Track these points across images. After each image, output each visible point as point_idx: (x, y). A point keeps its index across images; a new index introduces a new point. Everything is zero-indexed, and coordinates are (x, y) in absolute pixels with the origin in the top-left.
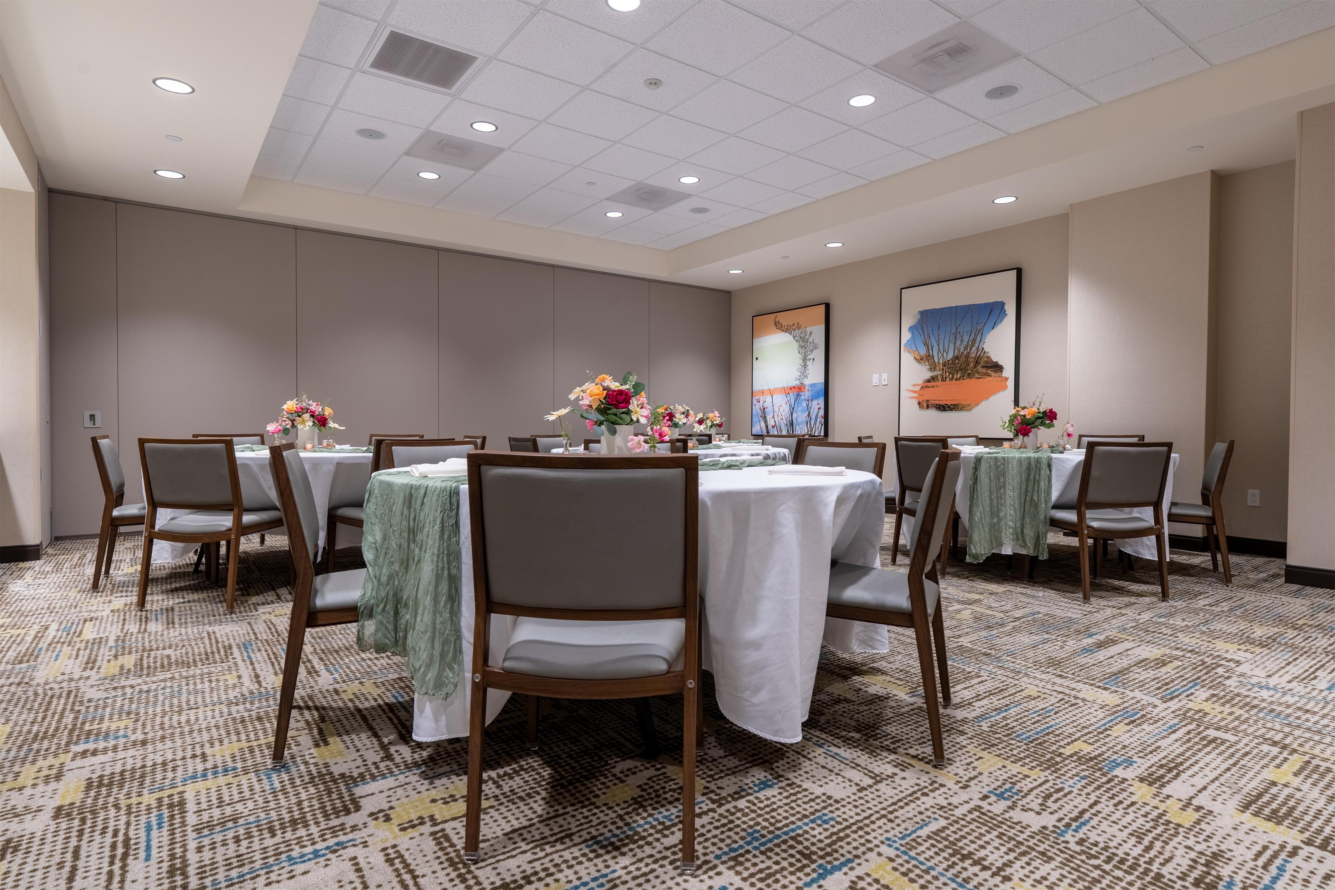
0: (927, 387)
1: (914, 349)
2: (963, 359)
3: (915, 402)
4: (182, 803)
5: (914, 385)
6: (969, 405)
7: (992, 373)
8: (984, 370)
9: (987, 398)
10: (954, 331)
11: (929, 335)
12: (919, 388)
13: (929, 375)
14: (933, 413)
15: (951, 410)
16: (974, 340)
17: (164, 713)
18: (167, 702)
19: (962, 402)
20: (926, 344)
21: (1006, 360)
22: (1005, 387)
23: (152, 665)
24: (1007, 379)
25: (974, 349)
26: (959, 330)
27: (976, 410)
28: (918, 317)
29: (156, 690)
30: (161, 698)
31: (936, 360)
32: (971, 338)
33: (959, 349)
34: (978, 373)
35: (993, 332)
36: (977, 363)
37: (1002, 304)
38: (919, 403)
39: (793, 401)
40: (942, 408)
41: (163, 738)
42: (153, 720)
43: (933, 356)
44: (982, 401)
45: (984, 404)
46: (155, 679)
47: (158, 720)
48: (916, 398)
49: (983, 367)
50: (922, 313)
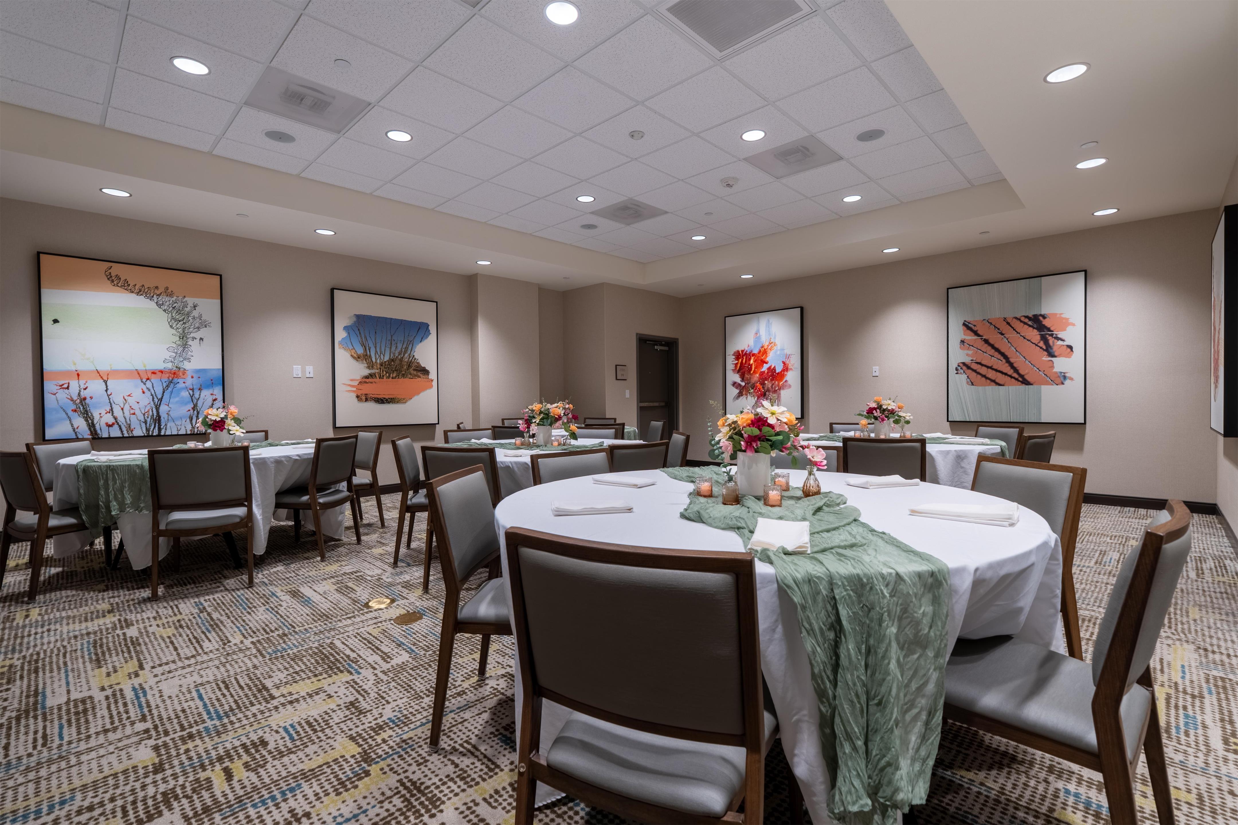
0: (366, 382)
1: (351, 347)
2: (397, 362)
3: (354, 395)
4: (1096, 563)
5: (352, 380)
6: (404, 399)
7: (421, 375)
8: (415, 373)
9: (418, 393)
10: (389, 338)
11: (366, 337)
12: (357, 383)
13: (367, 372)
14: (371, 405)
15: (389, 403)
16: (407, 348)
17: (1093, 592)
18: (1089, 596)
19: (398, 397)
20: (363, 345)
21: (431, 367)
22: (431, 386)
23: (1091, 625)
24: (432, 381)
25: (406, 355)
26: (394, 338)
27: (410, 403)
28: (355, 319)
29: (1094, 605)
30: (1092, 600)
31: (374, 360)
32: (404, 347)
33: (394, 354)
34: (411, 374)
35: (421, 345)
36: (409, 366)
37: (427, 326)
38: (358, 397)
39: (159, 391)
40: (380, 401)
41: (1097, 582)
42: (1100, 590)
43: (370, 356)
44: (414, 396)
45: (416, 399)
46: (1093, 613)
47: (1097, 590)
48: (354, 391)
49: (414, 370)
50: (358, 317)
